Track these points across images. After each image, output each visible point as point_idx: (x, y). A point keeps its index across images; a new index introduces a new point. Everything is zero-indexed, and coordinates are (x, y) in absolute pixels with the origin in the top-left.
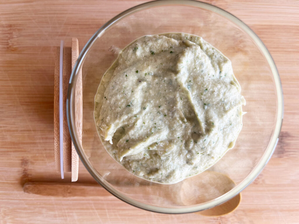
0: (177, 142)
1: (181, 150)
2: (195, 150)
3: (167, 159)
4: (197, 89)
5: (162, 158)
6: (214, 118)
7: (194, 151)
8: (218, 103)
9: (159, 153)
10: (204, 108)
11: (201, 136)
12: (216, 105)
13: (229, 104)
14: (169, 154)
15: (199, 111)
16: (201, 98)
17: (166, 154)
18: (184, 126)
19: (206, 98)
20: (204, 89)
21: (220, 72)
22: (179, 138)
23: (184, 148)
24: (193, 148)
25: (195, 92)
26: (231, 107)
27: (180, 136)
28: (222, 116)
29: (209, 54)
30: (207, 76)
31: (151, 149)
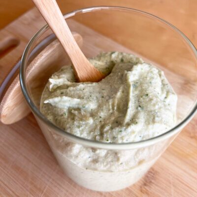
0: (97, 119)
1: (95, 128)
2: (107, 135)
3: (79, 127)
4: (140, 91)
5: (75, 122)
6: (140, 119)
7: (105, 135)
8: (151, 111)
9: (76, 118)
10: (137, 108)
11: (120, 126)
12: (149, 112)
13: (160, 118)
14: (83, 125)
15: (132, 107)
16: (139, 99)
17: (81, 122)
18: (111, 111)
19: (144, 102)
20: (146, 93)
21: (166, 98)
22: (100, 117)
23: (99, 128)
24: (107, 132)
25: (137, 92)
26: (161, 122)
27: (102, 117)
28: (149, 124)
29: (164, 83)
30: (153, 88)
31: (73, 111)
